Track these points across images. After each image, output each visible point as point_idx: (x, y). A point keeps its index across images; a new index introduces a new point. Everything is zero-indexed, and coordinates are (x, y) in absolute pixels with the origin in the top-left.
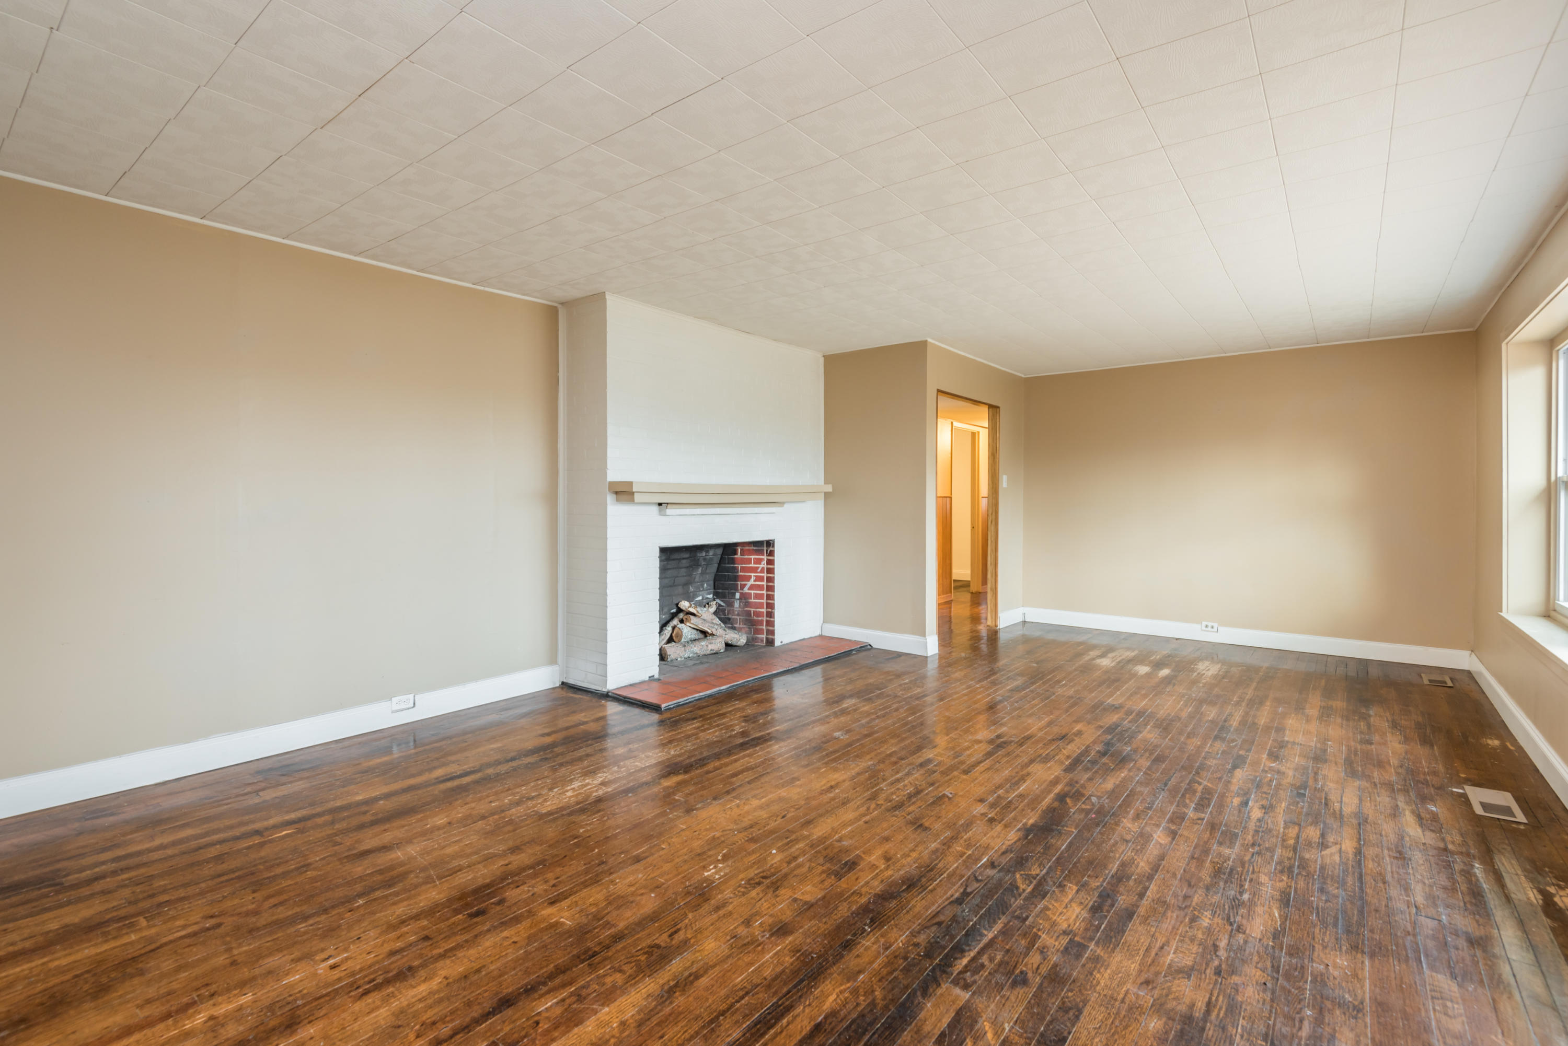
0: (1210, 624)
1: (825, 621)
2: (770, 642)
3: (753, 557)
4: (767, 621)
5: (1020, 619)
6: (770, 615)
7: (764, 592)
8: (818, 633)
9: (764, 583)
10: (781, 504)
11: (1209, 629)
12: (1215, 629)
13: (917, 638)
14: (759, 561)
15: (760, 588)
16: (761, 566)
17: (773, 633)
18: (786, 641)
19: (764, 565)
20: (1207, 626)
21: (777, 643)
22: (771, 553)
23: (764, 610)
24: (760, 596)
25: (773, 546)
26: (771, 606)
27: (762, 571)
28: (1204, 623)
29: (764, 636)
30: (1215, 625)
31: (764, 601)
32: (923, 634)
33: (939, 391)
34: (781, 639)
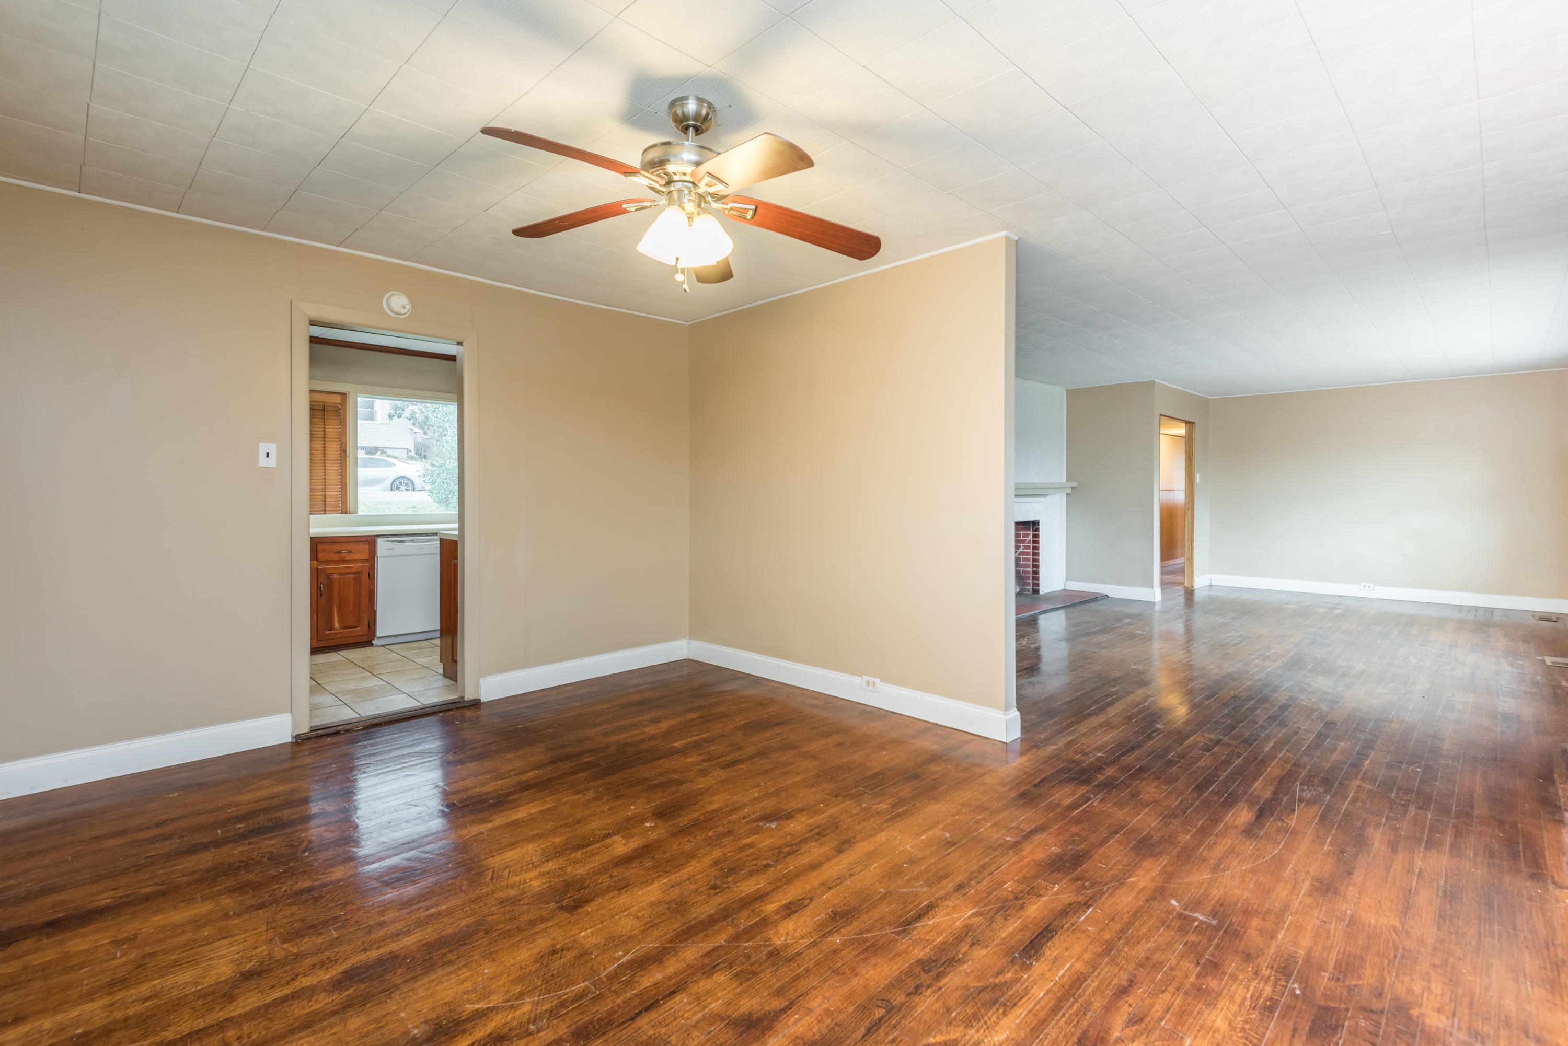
0: (1367, 585)
1: (1067, 579)
2: (1036, 591)
3: (1021, 532)
4: (1033, 577)
5: (1207, 583)
6: (1036, 572)
7: (1031, 557)
8: (1062, 588)
9: (1031, 551)
10: (1045, 495)
11: (1367, 588)
12: (1371, 588)
13: (1149, 590)
14: (1027, 535)
15: (1028, 554)
16: (1028, 539)
17: (1038, 585)
18: (1046, 592)
19: (1030, 537)
20: (1365, 586)
21: (1041, 593)
22: (1037, 530)
23: (1031, 569)
24: (1028, 560)
25: (1038, 525)
26: (1036, 567)
27: (1029, 542)
28: (1363, 584)
29: (1030, 588)
30: (1372, 585)
31: (1031, 563)
32: (1152, 587)
33: (1161, 415)
34: (1044, 589)
